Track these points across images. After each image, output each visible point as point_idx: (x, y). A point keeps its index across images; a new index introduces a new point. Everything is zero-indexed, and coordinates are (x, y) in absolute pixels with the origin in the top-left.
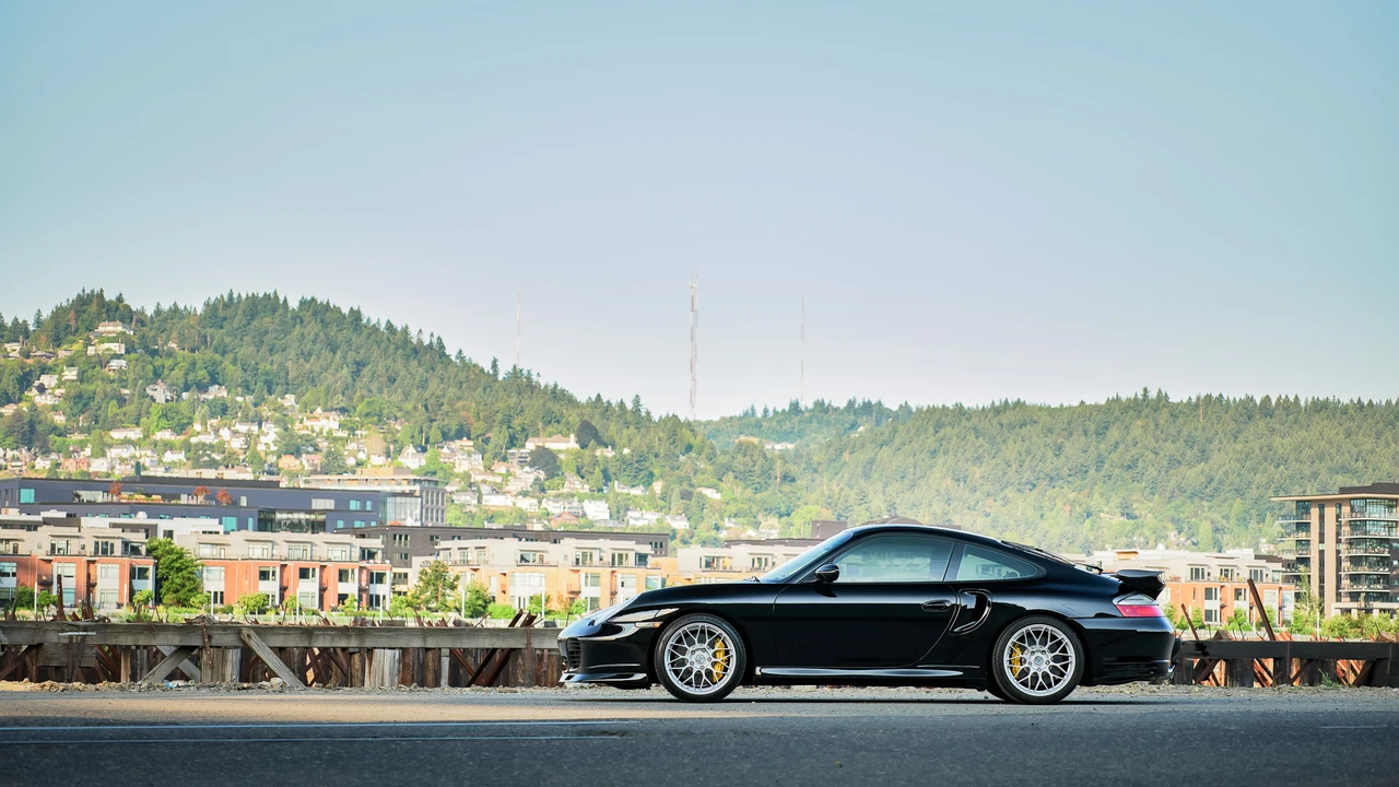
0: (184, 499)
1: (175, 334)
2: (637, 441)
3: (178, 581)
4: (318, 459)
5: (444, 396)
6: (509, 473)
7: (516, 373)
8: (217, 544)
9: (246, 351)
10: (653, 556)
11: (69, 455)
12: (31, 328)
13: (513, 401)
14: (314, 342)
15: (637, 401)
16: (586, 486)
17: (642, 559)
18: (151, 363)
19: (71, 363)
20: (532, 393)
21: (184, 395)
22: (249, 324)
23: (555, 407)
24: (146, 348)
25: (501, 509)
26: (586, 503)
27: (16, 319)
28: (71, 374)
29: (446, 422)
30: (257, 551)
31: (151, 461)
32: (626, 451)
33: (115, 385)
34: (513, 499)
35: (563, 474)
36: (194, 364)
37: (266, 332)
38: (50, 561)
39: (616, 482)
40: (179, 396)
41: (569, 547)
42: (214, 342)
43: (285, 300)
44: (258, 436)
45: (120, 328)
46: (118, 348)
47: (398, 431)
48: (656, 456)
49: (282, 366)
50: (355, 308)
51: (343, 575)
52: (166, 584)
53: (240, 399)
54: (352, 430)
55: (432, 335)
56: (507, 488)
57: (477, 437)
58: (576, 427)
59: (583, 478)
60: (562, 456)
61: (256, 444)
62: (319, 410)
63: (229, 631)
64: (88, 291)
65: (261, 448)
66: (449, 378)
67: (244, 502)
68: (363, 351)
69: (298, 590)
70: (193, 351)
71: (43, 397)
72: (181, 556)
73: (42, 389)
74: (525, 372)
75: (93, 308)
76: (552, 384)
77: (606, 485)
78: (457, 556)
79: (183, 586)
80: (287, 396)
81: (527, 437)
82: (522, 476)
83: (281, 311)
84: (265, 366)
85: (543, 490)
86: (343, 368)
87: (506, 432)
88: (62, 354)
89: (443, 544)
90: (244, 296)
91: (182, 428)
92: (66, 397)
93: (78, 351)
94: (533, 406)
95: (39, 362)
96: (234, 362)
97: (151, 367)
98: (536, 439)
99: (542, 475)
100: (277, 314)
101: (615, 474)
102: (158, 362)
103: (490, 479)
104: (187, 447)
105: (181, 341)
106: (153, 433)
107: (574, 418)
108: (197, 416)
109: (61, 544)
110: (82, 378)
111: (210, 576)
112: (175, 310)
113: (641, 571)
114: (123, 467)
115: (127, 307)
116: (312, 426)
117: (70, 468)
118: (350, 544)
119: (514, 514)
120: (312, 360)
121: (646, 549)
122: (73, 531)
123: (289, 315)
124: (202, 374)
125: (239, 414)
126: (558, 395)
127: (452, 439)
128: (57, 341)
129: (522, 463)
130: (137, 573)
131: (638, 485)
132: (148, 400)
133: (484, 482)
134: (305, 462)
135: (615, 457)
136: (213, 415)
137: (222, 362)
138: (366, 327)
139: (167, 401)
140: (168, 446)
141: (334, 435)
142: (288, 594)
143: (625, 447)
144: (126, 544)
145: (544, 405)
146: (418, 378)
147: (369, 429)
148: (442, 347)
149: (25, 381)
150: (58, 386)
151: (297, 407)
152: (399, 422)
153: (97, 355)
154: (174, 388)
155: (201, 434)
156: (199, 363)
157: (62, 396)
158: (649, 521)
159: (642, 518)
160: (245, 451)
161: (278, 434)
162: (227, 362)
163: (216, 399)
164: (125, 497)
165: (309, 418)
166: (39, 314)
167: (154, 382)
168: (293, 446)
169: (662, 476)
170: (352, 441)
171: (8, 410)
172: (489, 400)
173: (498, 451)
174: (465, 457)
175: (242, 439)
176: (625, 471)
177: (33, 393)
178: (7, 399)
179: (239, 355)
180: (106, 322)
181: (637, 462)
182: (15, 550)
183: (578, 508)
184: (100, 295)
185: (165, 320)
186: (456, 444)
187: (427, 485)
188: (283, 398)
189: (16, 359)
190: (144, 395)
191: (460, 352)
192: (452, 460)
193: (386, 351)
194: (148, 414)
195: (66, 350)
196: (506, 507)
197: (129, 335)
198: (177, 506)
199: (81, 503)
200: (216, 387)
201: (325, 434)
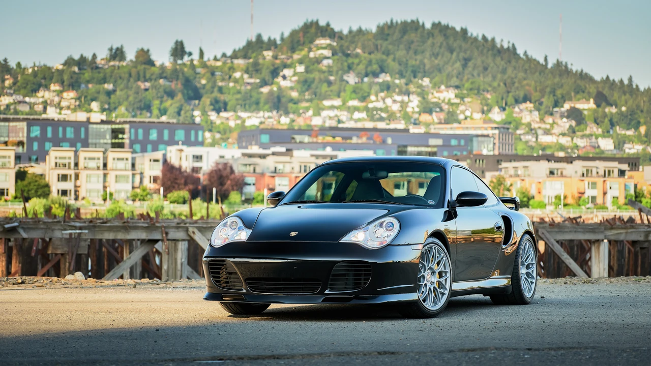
0: (355, 140)
1: (360, 44)
2: (630, 102)
4: (442, 116)
5: (516, 77)
6: (554, 122)
7: (558, 64)
9: (401, 53)
10: (629, 171)
11: (299, 115)
12: (279, 42)
13: (557, 80)
14: (440, 47)
15: (630, 79)
16: (600, 131)
17: (622, 173)
18: (346, 61)
19: (301, 62)
20: (568, 75)
21: (366, 79)
22: (402, 37)
23: (581, 83)
24: (343, 52)
25: (550, 144)
26: (600, 140)
28: (301, 69)
29: (517, 93)
31: (347, 118)
32: (624, 109)
33: (326, 74)
34: (557, 138)
35: (586, 123)
36: (371, 61)
37: (412, 42)
38: (273, 177)
39: (618, 128)
40: (362, 80)
41: (579, 166)
42: (383, 49)
43: (423, 24)
44: (408, 103)
45: (328, 41)
46: (327, 53)
47: (489, 99)
48: (642, 111)
49: (422, 62)
50: (464, 27)
53: (397, 81)
54: (462, 98)
55: (509, 42)
56: (553, 131)
57: (535, 102)
58: (594, 95)
59: (598, 124)
60: (586, 113)
61: (406, 107)
62: (443, 87)
63: (180, 229)
64: (310, 20)
65: (409, 110)
66: (519, 67)
67: (389, 141)
68: (468, 52)
70: (370, 53)
71: (285, 81)
73: (284, 77)
74: (564, 63)
75: (313, 30)
76: (579, 70)
77: (612, 128)
78: (512, 172)
80: (425, 79)
81: (564, 102)
82: (562, 124)
83: (421, 29)
84: (412, 62)
85: (574, 132)
86: (456, 62)
87: (552, 99)
88: (296, 56)
89: (504, 165)
90: (399, 22)
91: (364, 98)
92: (298, 82)
93: (304, 56)
94: (568, 82)
95: (282, 62)
96: (394, 60)
97: (346, 64)
98: (570, 102)
99: (573, 123)
100: (419, 31)
101: (617, 122)
102: (350, 60)
103: (543, 126)
104: (367, 109)
105: (364, 48)
106: (348, 102)
107: (592, 89)
108: (373, 91)
109: (280, 167)
110: (307, 71)
112: (360, 31)
113: (621, 180)
114: (330, 122)
115: (332, 29)
116: (439, 97)
117: (300, 122)
119: (557, 146)
120: (439, 57)
121: (625, 167)
122: (287, 159)
123: (426, 32)
124: (375, 67)
125: (397, 90)
126: (584, 77)
127: (521, 103)
128: (293, 50)
129: (562, 116)
131: (631, 128)
132: (344, 83)
133: (540, 128)
134: (435, 117)
135: (617, 112)
136: (382, 91)
137: (386, 60)
138: (470, 38)
139: (356, 83)
140: (356, 109)
141: (453, 101)
143: (623, 106)
145: (575, 82)
146: (501, 68)
147: (472, 98)
148: (514, 48)
149: (275, 73)
150: (294, 75)
151: (430, 85)
152: (489, 93)
153: (315, 57)
154: (360, 75)
155: (375, 102)
156: (374, 61)
157: (296, 81)
158: (638, 150)
159: (633, 148)
160: (400, 111)
161: (419, 101)
162: (390, 60)
163: (384, 81)
164: (320, 139)
165: (437, 92)
166: (282, 34)
167: (348, 72)
168: (428, 108)
169: (645, 123)
170: (462, 104)
171: (265, 90)
172: (543, 80)
173: (547, 109)
174: (528, 113)
175: (399, 105)
176: (623, 120)
177: (279, 80)
178: (264, 83)
179: (397, 56)
180: (320, 38)
181: (631, 115)
182: (254, 170)
183: (595, 143)
184: (317, 23)
185: (354, 36)
186: (523, 106)
187: (502, 130)
188: (422, 80)
189: (270, 60)
190: (342, 80)
191: (526, 52)
192: (520, 115)
193: (482, 52)
194: (345, 90)
195: (298, 54)
196: (552, 142)
197: (334, 46)
198: (350, 143)
199: (296, 142)
200: (384, 74)
201: (446, 101)
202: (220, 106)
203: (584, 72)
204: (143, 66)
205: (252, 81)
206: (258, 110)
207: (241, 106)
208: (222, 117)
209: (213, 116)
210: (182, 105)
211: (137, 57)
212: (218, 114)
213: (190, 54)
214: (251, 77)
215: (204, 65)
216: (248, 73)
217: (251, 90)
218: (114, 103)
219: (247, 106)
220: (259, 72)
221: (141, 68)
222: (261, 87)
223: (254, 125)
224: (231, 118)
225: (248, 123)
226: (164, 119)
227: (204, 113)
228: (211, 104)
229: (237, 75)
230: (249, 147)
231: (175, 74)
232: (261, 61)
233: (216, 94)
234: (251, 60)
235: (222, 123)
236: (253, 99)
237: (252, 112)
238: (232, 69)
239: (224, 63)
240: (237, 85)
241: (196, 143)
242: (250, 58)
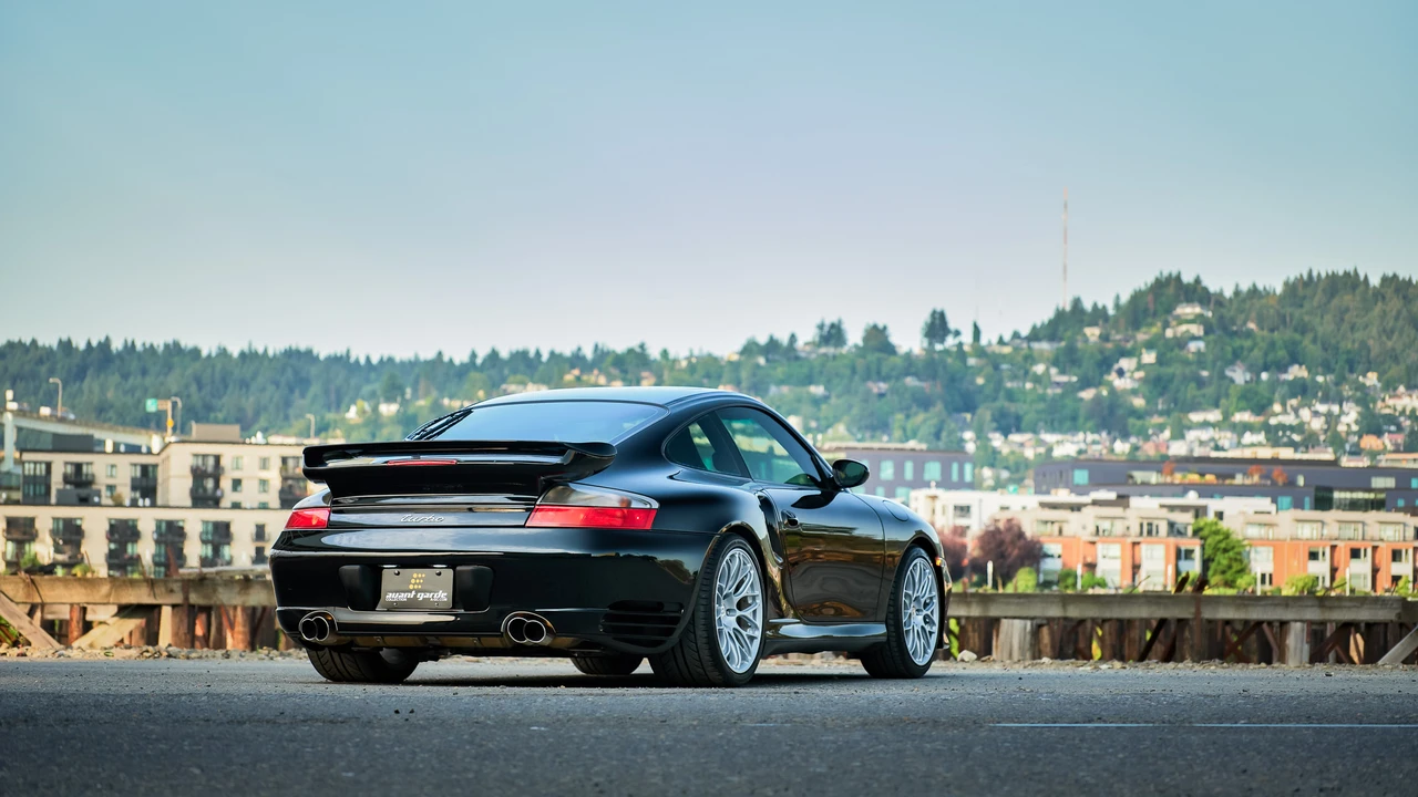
0: (1239, 480)
1: (1253, 315)
3: (1225, 562)
4: (1400, 439)
8: (1265, 525)
9: (1326, 329)
11: (1147, 438)
12: (1111, 312)
14: (1397, 318)
18: (1230, 344)
19: (1150, 346)
21: (1264, 376)
22: (1329, 301)
24: (1225, 329)
27: (1095, 305)
28: (1149, 357)
30: (1306, 532)
31: (1232, 442)
33: (1194, 368)
36: (1272, 345)
37: (1347, 310)
38: (1094, 543)
40: (1258, 376)
42: (1294, 322)
43: (1366, 277)
44: (1339, 416)
45: (1198, 310)
46: (1196, 330)
49: (1364, 345)
51: (1396, 556)
52: (1213, 566)
53: (1320, 379)
61: (1337, 423)
62: (1402, 389)
64: (1166, 274)
65: (1342, 428)
67: (1301, 481)
69: (1348, 571)
70: (1272, 330)
71: (1123, 380)
72: (1227, 536)
73: (1121, 373)
75: (1171, 290)
79: (1230, 567)
80: (1370, 374)
83: (1362, 288)
84: (1347, 345)
88: (1141, 336)
90: (1323, 275)
91: (1261, 408)
92: (1143, 381)
93: (1156, 335)
95: (1118, 346)
96: (1314, 341)
97: (1229, 349)
100: (1358, 291)
102: (1237, 342)
104: (1266, 427)
105: (1260, 322)
106: (1233, 415)
108: (1277, 396)
109: (1105, 525)
110: (1160, 361)
111: (1258, 557)
112: (1254, 291)
114: (1202, 448)
115: (1205, 290)
116: (1395, 405)
117: (1149, 450)
118: (1405, 525)
120: (1395, 338)
122: (1117, 511)
123: (1371, 292)
124: (1282, 354)
125: (1320, 394)
128: (1136, 324)
130: (1182, 555)
132: (1227, 382)
134: (1387, 441)
136: (1294, 396)
137: (1301, 342)
139: (1246, 382)
140: (1247, 427)
142: (1338, 576)
144: (1171, 525)
149: (1106, 363)
150: (1137, 369)
151: (1379, 385)
153: (1175, 337)
154: (1254, 368)
155: (1280, 416)
156: (1279, 343)
157: (1140, 379)
160: (1326, 431)
161: (1359, 413)
162: (1307, 341)
163: (1296, 378)
164: (1178, 478)
165: (1390, 397)
166: (1118, 297)
167: (1231, 363)
168: (1373, 425)
171: (1087, 394)
175: (1323, 419)
177: (1113, 377)
178: (1085, 383)
179: (1320, 334)
180: (1184, 305)
182: (1060, 532)
184: (1178, 278)
185: (1244, 301)
188: (1365, 376)
189: (1095, 343)
190: (1223, 377)
194: (1227, 396)
195: (1145, 333)
197: (1208, 318)
198: (1231, 485)
199: (1135, 484)
200: (1296, 367)
201: (1408, 413)
202: (1008, 424)
204: (878, 355)
205: (1064, 379)
206: (1075, 429)
207: (1046, 423)
208: (1013, 442)
209: (997, 440)
210: (942, 422)
211: (866, 339)
212: (1006, 436)
213: (957, 333)
214: (1063, 372)
215: (981, 352)
216: (1057, 366)
217: (1062, 396)
218: (826, 418)
219: (1056, 424)
220: (1077, 364)
221: (872, 357)
222: (1081, 389)
223: (1068, 456)
224: (1027, 444)
225: (1058, 452)
226: (912, 444)
227: (981, 436)
228: (994, 419)
229: (1039, 369)
230: (1053, 491)
231: (929, 367)
232: (1080, 345)
233: (1002, 402)
234: (1063, 344)
235: (1013, 453)
236: (1067, 412)
237: (1065, 433)
238: (1031, 359)
239: (1016, 349)
240: (1038, 386)
241: (961, 485)
242: (1061, 339)
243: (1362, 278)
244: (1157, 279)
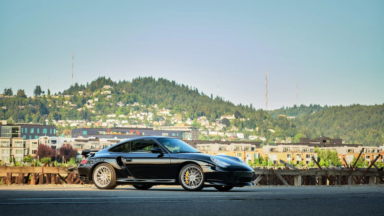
0: (127, 133)
1: (124, 88)
2: (251, 116)
4: (164, 122)
5: (198, 104)
6: (216, 125)
7: (218, 98)
9: (144, 93)
10: (256, 148)
11: (96, 122)
12: (86, 87)
13: (217, 105)
14: (162, 90)
15: (251, 105)
16: (237, 129)
17: (253, 149)
18: (118, 96)
19: (96, 97)
20: (222, 103)
21: (127, 105)
22: (144, 85)
23: (229, 107)
24: (117, 92)
25: (214, 135)
26: (237, 133)
27: (81, 85)
28: (96, 100)
29: (199, 111)
31: (119, 123)
32: (248, 119)
33: (108, 102)
34: (217, 133)
35: (231, 126)
36: (130, 96)
37: (149, 87)
39: (246, 128)
40: (126, 105)
41: (233, 146)
42: (135, 90)
43: (154, 78)
44: (147, 116)
45: (109, 87)
46: (109, 92)
47: (185, 114)
48: (257, 120)
49: (154, 97)
50: (173, 81)
53: (142, 106)
54: (173, 114)
55: (194, 88)
56: (216, 130)
57: (207, 116)
58: (234, 113)
59: (236, 127)
60: (231, 121)
61: (147, 118)
62: (164, 109)
64: (101, 77)
65: (148, 119)
66: (199, 99)
67: (144, 134)
68: (176, 92)
70: (129, 93)
71: (89, 106)
73: (89, 104)
74: (220, 98)
75: (102, 81)
76: (227, 101)
77: (243, 128)
78: (202, 148)
80: (155, 105)
81: (221, 116)
82: (220, 126)
83: (153, 81)
84: (149, 97)
85: (225, 130)
86: (170, 97)
87: (215, 114)
88: (94, 94)
89: (198, 145)
90: (143, 78)
91: (127, 114)
92: (95, 106)
93: (98, 93)
94: (222, 107)
95: (88, 96)
96: (141, 96)
97: (118, 97)
98: (223, 116)
99: (225, 126)
100: (152, 82)
101: (245, 125)
102: (120, 96)
103: (211, 127)
104: (128, 119)
105: (126, 90)
106: (119, 115)
107: (234, 110)
108: (131, 110)
109: (94, 146)
110: (99, 100)
112: (124, 82)
113: (253, 152)
114: (111, 125)
115: (112, 81)
116: (162, 113)
117: (96, 125)
119: (218, 137)
120: (162, 95)
121: (254, 146)
122: (97, 142)
123: (156, 83)
124: (132, 99)
125: (142, 110)
126: (229, 104)
127: (200, 116)
128: (93, 91)
129: (220, 123)
131: (252, 128)
132: (117, 106)
133: (209, 128)
134: (160, 123)
135: (245, 121)
136: (135, 110)
137: (137, 96)
138: (176, 85)
139: (122, 106)
140: (123, 119)
141: (168, 115)
143: (248, 118)
145: (226, 106)
146: (191, 100)
147: (177, 114)
148: (197, 91)
149: (84, 101)
150: (93, 103)
151: (158, 108)
152: (186, 112)
153: (103, 94)
154: (124, 103)
155: (132, 116)
156: (131, 96)
158: (255, 138)
159: (253, 138)
160: (144, 120)
161: (153, 115)
162: (139, 96)
163: (136, 106)
164: (111, 133)
165: (161, 111)
166: (88, 83)
167: (118, 101)
168: (157, 119)
169: (258, 126)
170: (173, 117)
171: (80, 110)
172: (210, 105)
173: (213, 119)
174: (204, 121)
175: (143, 117)
176: (248, 125)
177: (86, 105)
178: (79, 106)
179: (142, 94)
180: (106, 85)
181: (251, 122)
182: (82, 148)
183: (235, 135)
184: (104, 78)
185: (122, 84)
186: (201, 118)
187: (193, 129)
188: (154, 105)
189: (82, 95)
191: (202, 92)
192: (200, 122)
193: (182, 92)
194: (117, 110)
195: (95, 93)
196: (215, 135)
197: (112, 89)
198: (125, 135)
199: (99, 134)
200: (136, 102)
201: (165, 115)
202: (58, 117)
203: (230, 102)
204: (21, 98)
205: (73, 105)
206: (76, 119)
207: (68, 117)
208: (59, 122)
209: (54, 122)
210: (39, 117)
211: (18, 94)
212: (57, 121)
213: (44, 92)
214: (73, 103)
215: (50, 98)
216: (71, 102)
217: (72, 110)
218: (7, 116)
219: (71, 117)
220: (77, 101)
221: (20, 99)
222: (78, 108)
223: (74, 126)
224: (63, 123)
225: (71, 125)
226: (31, 123)
227: (50, 121)
228: (54, 116)
229: (66, 102)
230: (78, 137)
231: (36, 102)
232: (77, 96)
233: (56, 111)
234: (73, 96)
235: (59, 125)
236: (74, 114)
237: (73, 120)
238: (64, 100)
239: (60, 97)
240: (66, 107)
241: (53, 135)
242: (72, 95)
243: (153, 79)
244: (98, 78)
